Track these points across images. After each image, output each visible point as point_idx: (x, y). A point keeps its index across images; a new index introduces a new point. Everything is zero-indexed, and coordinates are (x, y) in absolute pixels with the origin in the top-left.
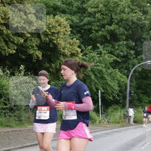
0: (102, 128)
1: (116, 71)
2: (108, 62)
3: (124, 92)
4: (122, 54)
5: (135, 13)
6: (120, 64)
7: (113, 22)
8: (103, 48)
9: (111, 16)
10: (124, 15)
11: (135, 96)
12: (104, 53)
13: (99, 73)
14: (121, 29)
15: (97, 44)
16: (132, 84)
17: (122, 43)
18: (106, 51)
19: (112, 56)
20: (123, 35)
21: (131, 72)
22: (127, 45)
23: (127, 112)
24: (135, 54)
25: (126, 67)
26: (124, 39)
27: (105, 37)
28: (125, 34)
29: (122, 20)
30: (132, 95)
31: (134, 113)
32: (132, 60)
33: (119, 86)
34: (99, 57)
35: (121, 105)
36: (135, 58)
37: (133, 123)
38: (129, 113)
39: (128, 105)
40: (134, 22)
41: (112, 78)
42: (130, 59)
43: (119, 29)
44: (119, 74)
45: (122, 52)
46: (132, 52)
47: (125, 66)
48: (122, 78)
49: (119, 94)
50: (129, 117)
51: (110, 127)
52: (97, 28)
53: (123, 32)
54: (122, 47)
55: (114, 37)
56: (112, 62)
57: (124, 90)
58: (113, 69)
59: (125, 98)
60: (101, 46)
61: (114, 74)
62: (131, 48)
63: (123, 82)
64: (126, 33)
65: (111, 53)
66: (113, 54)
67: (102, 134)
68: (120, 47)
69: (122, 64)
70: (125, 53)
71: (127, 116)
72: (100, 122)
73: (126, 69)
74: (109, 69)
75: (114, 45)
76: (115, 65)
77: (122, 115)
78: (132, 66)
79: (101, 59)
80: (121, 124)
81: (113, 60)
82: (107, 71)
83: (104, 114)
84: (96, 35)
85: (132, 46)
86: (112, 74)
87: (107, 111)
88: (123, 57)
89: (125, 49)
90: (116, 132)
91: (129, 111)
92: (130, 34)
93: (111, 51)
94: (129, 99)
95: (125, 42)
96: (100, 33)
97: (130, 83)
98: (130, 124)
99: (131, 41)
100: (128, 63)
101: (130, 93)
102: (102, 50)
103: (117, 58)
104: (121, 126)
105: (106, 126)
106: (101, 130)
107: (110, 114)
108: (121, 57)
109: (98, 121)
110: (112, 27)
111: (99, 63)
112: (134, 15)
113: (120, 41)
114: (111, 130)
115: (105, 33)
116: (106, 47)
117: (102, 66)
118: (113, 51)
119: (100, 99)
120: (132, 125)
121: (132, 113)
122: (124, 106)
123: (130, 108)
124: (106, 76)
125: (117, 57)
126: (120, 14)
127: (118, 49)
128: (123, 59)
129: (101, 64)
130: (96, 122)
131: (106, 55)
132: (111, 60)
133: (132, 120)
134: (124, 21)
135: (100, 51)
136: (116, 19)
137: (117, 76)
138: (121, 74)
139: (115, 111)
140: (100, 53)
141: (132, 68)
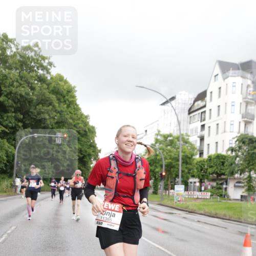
1: (4, 141)
4: (10, 126)
5: (24, 87)
20: (12, 107)
22: (15, 117)
23: (14, 181)
24: (23, 126)
26: (13, 111)
33: (7, 156)
35: (9, 175)
39: (15, 175)
42: (18, 131)
44: (7, 144)
45: (11, 123)
46: (20, 124)
48: (10, 149)
49: (6, 164)
50: (16, 186)
54: (11, 119)
57: (12, 161)
58: (1, 139)
59: (12, 168)
61: (2, 144)
62: (19, 121)
63: (11, 152)
64: (14, 105)
66: (2, 125)
69: (10, 134)
70: (14, 125)
71: (14, 186)
73: (13, 140)
75: (2, 116)
76: (3, 135)
77: (9, 185)
80: (8, 193)
81: (1, 130)
88: (12, 128)
89: (14, 121)
92: (18, 107)
95: (13, 114)
98: (16, 193)
103: (5, 129)
110: (1, 99)
113: (8, 112)
118: (2, 122)
120: (18, 194)
127: (6, 120)
134: (13, 94)
137: (5, 146)
139: (2, 180)
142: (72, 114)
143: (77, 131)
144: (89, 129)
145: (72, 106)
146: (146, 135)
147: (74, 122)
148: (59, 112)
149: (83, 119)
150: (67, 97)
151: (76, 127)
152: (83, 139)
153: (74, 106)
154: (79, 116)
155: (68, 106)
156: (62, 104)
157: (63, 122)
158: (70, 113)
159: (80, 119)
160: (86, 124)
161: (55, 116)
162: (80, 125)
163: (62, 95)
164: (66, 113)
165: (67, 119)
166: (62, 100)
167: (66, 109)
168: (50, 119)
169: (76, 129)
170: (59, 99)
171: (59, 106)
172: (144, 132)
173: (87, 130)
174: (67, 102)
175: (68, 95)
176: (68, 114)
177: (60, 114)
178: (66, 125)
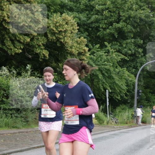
0: (109, 129)
1: (124, 70)
2: (115, 60)
3: (132, 91)
4: (130, 53)
5: (143, 9)
6: (128, 63)
7: (121, 20)
8: (111, 46)
9: (119, 13)
10: (132, 12)
11: (143, 96)
12: (112, 52)
13: (106, 72)
14: (129, 26)
15: (105, 43)
16: (140, 83)
17: (130, 41)
18: (114, 49)
19: (120, 54)
20: (131, 33)
21: (139, 71)
22: (135, 43)
23: (135, 112)
24: (143, 52)
25: (134, 66)
26: (132, 36)
27: (112, 35)
28: (133, 32)
29: (130, 17)
30: (140, 94)
31: (142, 113)
32: (141, 59)
33: (127, 86)
34: (107, 56)
35: (129, 105)
36: (143, 57)
37: (141, 124)
38: (137, 113)
39: (136, 105)
40: (142, 19)
41: (120, 77)
42: (138, 57)
43: (126, 27)
44: (127, 73)
45: (130, 50)
46: (140, 50)
47: (133, 64)
48: (130, 77)
49: (127, 94)
50: (137, 117)
51: (118, 128)
52: (104, 26)
53: (131, 29)
54: (130, 45)
55: (122, 35)
56: (120, 61)
57: (132, 90)
58: (120, 68)
59: (133, 97)
60: (109, 44)
61: (122, 73)
62: (139, 46)
63: (131, 81)
64: (134, 30)
65: (119, 51)
66: (121, 53)
67: (110, 135)
68: (128, 45)
69: (129, 62)
70: (133, 51)
71: (135, 117)
72: (108, 123)
73: (134, 68)
74: (116, 68)
75: (121, 43)
76: (123, 63)
77: (130, 116)
78: (140, 65)
79: (109, 57)
80: (129, 125)
81: (121, 59)
82: (114, 70)
83: (111, 114)
84: (104, 33)
85: (140, 44)
86: (120, 73)
87: (115, 111)
88: (131, 55)
89: (133, 47)
90: (124, 132)
91: (137, 111)
92: (138, 31)
93: (119, 49)
94: (137, 99)
95: (133, 40)
96: (108, 31)
97: (138, 82)
98: (138, 124)
99: (139, 39)
100: (136, 61)
101: (138, 92)
102: (110, 48)
103: (125, 57)
104: (129, 127)
105: (114, 127)
106: (109, 131)
107: (117, 114)
108: (128, 56)
109: (105, 122)
110: (120, 25)
111: (107, 62)
112: (142, 12)
113: (127, 39)
114: (119, 131)
115: (113, 31)
116: (114, 45)
117: (110, 65)
118: (121, 50)
119: (108, 100)
120: (140, 125)
121: (140, 113)
122: (131, 106)
123: (138, 108)
124: (114, 76)
125: (125, 55)
126: (128, 11)
127: (125, 48)
128: (130, 58)
129: (108, 63)
130: (103, 122)
131: (114, 54)
132: (119, 59)
133: (140, 120)
134: (132, 18)
135: (108, 50)
136: (123, 16)
137: (124, 75)
138: (128, 73)
139: (123, 111)
140: (108, 52)
141: (140, 67)
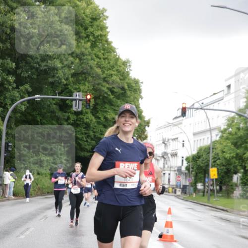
16: (9, 132)
21: (8, 111)
22: (2, 66)
23: (1, 177)
24: (15, 82)
30: (9, 149)
31: (14, 180)
32: (11, 92)
36: (16, 90)
38: (5, 179)
39: (2, 166)
42: (7, 90)
46: (11, 79)
50: (4, 186)
62: (10, 72)
71: (1, 185)
78: (10, 102)
85: (11, 68)
91: (4, 175)
92: (8, 48)
94: (5, 156)
98: (5, 197)
99: (9, 61)
100: (4, 96)
101: (7, 146)
123: (6, 171)
141: (11, 105)
142: (100, 59)
143: (108, 88)
144: (129, 86)
145: (100, 45)
146: (229, 93)
147: (103, 72)
148: (77, 56)
149: (120, 68)
150: (90, 29)
151: (107, 82)
152: (119, 102)
153: (103, 45)
154: (112, 63)
155: (94, 45)
156: (83, 41)
157: (84, 73)
158: (97, 57)
159: (113, 67)
160: (124, 76)
161: (72, 63)
162: (114, 78)
163: (82, 26)
164: (89, 57)
165: (91, 68)
166: (83, 34)
167: (90, 49)
168: (62, 68)
169: (108, 86)
170: (77, 33)
171: (78, 46)
172: (226, 89)
173: (126, 87)
174: (91, 37)
175: (92, 26)
176: (92, 59)
177: (80, 59)
178: (90, 78)
